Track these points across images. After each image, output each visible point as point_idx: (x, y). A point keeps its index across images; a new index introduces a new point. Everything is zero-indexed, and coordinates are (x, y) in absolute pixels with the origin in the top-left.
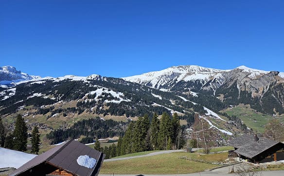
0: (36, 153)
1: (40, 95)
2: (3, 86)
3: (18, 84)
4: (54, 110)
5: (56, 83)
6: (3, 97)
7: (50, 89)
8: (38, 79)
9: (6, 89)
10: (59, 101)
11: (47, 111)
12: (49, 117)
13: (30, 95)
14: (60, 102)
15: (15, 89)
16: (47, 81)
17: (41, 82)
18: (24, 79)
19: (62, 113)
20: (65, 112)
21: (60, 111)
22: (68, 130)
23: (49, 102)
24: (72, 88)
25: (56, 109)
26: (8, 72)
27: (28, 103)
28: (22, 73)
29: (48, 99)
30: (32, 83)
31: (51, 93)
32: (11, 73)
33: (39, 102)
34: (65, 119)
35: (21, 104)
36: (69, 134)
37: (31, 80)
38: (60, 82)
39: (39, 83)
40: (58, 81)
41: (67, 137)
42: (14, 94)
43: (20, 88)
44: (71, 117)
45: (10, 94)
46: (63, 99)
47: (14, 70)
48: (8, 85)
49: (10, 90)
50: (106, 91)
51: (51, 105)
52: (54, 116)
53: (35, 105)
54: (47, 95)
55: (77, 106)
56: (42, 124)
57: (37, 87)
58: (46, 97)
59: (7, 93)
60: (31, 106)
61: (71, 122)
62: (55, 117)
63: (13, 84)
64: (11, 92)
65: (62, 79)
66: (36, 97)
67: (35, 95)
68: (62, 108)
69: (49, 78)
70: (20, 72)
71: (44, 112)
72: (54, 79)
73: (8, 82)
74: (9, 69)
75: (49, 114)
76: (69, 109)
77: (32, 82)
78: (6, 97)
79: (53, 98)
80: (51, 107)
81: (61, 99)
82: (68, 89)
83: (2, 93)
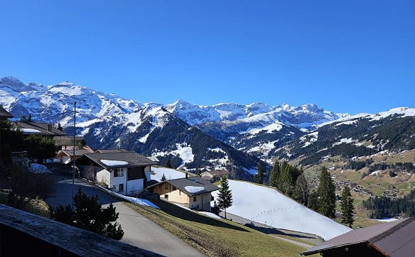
0: (348, 225)
1: (349, 141)
2: (304, 130)
3: (321, 126)
4: (373, 164)
5: (375, 122)
6: (303, 143)
7: (365, 131)
8: (346, 118)
9: (307, 133)
10: (380, 150)
11: (362, 165)
12: (365, 175)
13: (336, 141)
14: (382, 152)
15: (317, 133)
16: (360, 120)
17: (351, 122)
18: (328, 120)
19: (388, 170)
20: (392, 170)
21: (383, 167)
22: (400, 200)
23: (365, 151)
24: (405, 130)
25: (376, 162)
26: (308, 111)
27: (334, 152)
28: (325, 112)
29: (363, 147)
30: (337, 125)
31: (367, 138)
32: (312, 113)
33: (349, 151)
34: (392, 181)
35: (325, 153)
36: (401, 207)
37: (338, 120)
38: (382, 121)
39: (348, 123)
40: (378, 118)
41: (399, 212)
42: (316, 140)
43: (322, 131)
44: (404, 178)
45: (312, 140)
46: (388, 147)
47: (315, 109)
48: (309, 128)
49: (311, 134)
51: (368, 157)
52: (373, 173)
53: (344, 156)
54: (360, 141)
56: (356, 185)
57: (345, 130)
58: (360, 144)
59: (308, 139)
60: (338, 157)
61: (406, 186)
62: (375, 175)
63: (314, 127)
64: (312, 136)
65: (385, 115)
66: (344, 143)
67: (343, 140)
68: (388, 162)
69: (363, 115)
70: (322, 110)
71: (359, 166)
72: (372, 116)
73: (307, 124)
74: (309, 108)
75: (365, 170)
76: (400, 164)
77: (338, 122)
78: (307, 144)
79: (371, 146)
80: (367, 160)
81: (386, 148)
82: (397, 131)
83: (303, 139)
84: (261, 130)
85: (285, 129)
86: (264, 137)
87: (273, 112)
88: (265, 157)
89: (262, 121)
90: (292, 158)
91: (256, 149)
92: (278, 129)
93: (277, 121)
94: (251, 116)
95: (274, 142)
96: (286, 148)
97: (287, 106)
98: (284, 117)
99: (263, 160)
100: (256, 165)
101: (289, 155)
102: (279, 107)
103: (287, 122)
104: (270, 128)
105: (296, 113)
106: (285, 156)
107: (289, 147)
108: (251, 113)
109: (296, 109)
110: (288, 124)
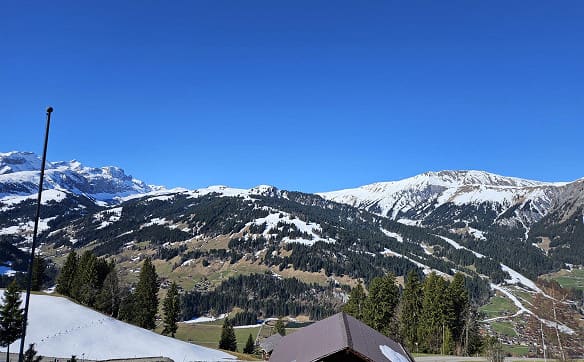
0: (171, 334)
1: (162, 222)
2: (101, 204)
3: (126, 199)
4: (186, 252)
5: (193, 200)
6: (99, 223)
7: (181, 210)
8: (160, 192)
9: (105, 208)
10: (196, 234)
11: (174, 253)
12: (176, 266)
13: (146, 221)
14: (197, 237)
15: (120, 209)
16: (178, 196)
17: (166, 198)
18: (137, 192)
19: (201, 258)
20: (205, 258)
21: (197, 255)
22: (211, 293)
23: (179, 235)
24: (222, 212)
25: (189, 250)
26: (110, 177)
27: (141, 236)
28: (134, 180)
29: (177, 230)
30: (149, 200)
31: (183, 220)
32: (116, 179)
33: (161, 234)
34: (204, 271)
35: (129, 238)
36: (211, 301)
38: (200, 199)
39: (163, 198)
40: (196, 196)
41: (209, 309)
42: (118, 218)
43: (129, 207)
44: (216, 267)
45: (112, 218)
46: (204, 231)
47: (121, 174)
48: (109, 201)
49: (112, 211)
50: (287, 219)
51: (181, 243)
52: (185, 263)
53: (153, 242)
54: (175, 223)
55: (230, 247)
56: (164, 279)
57: (158, 208)
58: (174, 227)
59: (107, 217)
60: (146, 243)
61: (217, 277)
62: (187, 265)
63: (117, 201)
64: (113, 214)
65: (204, 192)
66: (155, 225)
67: (154, 221)
68: (202, 249)
69: (180, 190)
70: (130, 178)
71: (168, 255)
72: (190, 193)
73: (109, 196)
74: (112, 172)
75: (177, 259)
76: (213, 251)
77: (150, 197)
78: (105, 224)
79: (186, 230)
80: (181, 247)
81: (201, 231)
82: (215, 212)
83: (98, 216)
84: (25, 198)
85: (70, 201)
86: (31, 210)
87: (52, 171)
88: (27, 245)
89: (29, 183)
90: (78, 245)
91: (12, 230)
92: (58, 199)
93: (58, 187)
94: (7, 172)
95: (48, 219)
96: (70, 230)
97: (77, 164)
98: (71, 181)
99: (24, 250)
100: (10, 259)
101: (73, 241)
102: (63, 164)
103: (76, 190)
104: (48, 196)
105: (92, 176)
106: (67, 243)
107: (75, 229)
108: (7, 168)
109: (92, 172)
110: (76, 191)
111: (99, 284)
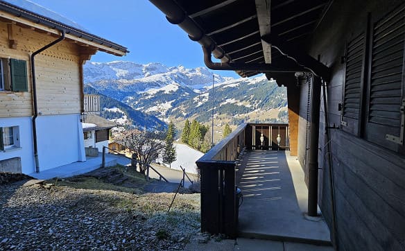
1: (232, 101)
2: (197, 91)
3: (211, 87)
4: (249, 120)
5: (252, 85)
6: (196, 103)
7: (244, 93)
8: (231, 81)
9: (199, 94)
10: (255, 109)
11: (241, 121)
13: (222, 101)
14: (256, 110)
15: (208, 94)
16: (241, 83)
17: (235, 85)
18: (217, 82)
23: (244, 110)
24: (273, 92)
25: (252, 119)
26: (200, 74)
27: (221, 110)
28: (215, 75)
29: (243, 106)
30: (224, 87)
31: (246, 99)
32: (204, 75)
33: (232, 109)
35: (213, 112)
37: (223, 83)
38: (256, 85)
39: (232, 86)
40: (254, 82)
42: (207, 100)
43: (213, 93)
45: (204, 100)
46: (261, 106)
47: (207, 72)
48: (201, 89)
49: (203, 95)
51: (246, 115)
53: (228, 114)
54: (241, 101)
55: (279, 116)
57: (230, 92)
58: (240, 104)
59: (201, 99)
60: (224, 115)
63: (206, 89)
64: (204, 97)
65: (260, 79)
66: (229, 103)
67: (228, 101)
68: (260, 118)
69: (243, 79)
70: (212, 74)
71: (238, 122)
72: (250, 80)
73: (200, 86)
74: (202, 70)
76: (268, 120)
77: (224, 85)
78: (200, 104)
79: (248, 106)
80: (246, 117)
81: (259, 107)
82: (267, 92)
83: (196, 99)
84: (158, 90)
85: (180, 90)
86: (161, 97)
87: (169, 73)
88: (163, 117)
89: (159, 81)
90: (187, 116)
91: (154, 109)
92: (175, 90)
93: (174, 82)
94: (149, 76)
95: (170, 102)
96: (182, 107)
97: (182, 68)
98: (180, 78)
99: (161, 119)
100: (154, 124)
101: (185, 114)
102: (175, 68)
103: (183, 83)
104: (167, 89)
105: (190, 75)
106: (181, 115)
107: (184, 107)
108: (148, 73)
109: (191, 71)
110: (183, 85)
111: (202, 139)
